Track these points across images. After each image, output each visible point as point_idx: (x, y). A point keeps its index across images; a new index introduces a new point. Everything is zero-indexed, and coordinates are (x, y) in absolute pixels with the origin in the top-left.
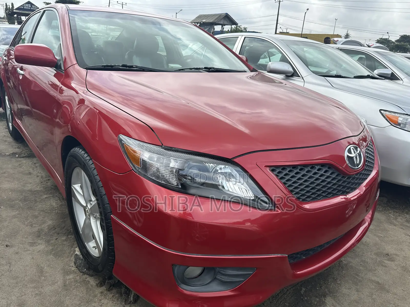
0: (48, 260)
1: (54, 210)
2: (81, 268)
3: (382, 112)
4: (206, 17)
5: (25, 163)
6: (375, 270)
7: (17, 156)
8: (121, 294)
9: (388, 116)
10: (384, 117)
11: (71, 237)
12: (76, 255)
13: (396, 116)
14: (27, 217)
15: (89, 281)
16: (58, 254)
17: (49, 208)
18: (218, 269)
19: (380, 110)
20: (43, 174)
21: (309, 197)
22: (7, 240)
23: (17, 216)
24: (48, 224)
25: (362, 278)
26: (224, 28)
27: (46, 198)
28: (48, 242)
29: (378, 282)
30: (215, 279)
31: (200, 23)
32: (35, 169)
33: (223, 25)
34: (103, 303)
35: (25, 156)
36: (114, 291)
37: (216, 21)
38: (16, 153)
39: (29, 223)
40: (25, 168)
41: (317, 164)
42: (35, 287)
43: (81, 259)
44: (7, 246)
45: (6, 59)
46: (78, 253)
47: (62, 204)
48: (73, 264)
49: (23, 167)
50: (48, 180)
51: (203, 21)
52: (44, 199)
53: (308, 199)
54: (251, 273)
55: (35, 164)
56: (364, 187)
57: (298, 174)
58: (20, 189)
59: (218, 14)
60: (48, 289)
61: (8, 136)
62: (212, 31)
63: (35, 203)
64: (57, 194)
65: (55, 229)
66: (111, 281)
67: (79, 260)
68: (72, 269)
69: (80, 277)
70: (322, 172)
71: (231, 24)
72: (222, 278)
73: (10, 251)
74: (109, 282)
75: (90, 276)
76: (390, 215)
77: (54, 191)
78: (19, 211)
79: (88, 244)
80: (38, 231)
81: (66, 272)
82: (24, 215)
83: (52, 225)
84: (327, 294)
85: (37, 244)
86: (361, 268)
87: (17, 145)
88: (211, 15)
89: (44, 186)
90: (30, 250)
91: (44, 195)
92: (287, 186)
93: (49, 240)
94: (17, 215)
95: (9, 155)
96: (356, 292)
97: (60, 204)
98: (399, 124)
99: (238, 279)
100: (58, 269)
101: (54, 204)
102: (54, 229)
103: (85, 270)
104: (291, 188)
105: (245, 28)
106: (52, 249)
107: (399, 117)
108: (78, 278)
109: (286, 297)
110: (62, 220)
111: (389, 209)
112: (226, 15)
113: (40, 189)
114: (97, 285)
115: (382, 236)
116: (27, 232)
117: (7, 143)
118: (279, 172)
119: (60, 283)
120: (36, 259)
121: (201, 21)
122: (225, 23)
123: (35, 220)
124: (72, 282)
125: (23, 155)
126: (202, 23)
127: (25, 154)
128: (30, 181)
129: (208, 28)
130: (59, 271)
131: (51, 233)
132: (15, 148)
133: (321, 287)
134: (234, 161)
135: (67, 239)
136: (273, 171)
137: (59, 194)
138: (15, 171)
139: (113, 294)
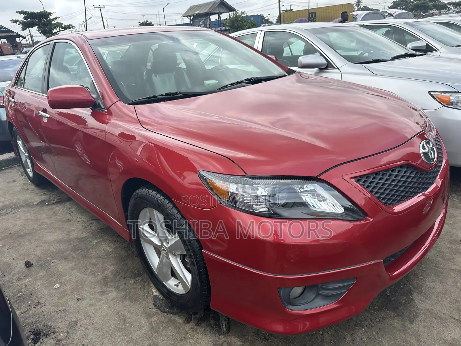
0: (126, 306)
1: (110, 254)
2: (162, 308)
3: (431, 93)
4: (199, 8)
5: (58, 210)
6: (453, 259)
7: (47, 203)
8: (211, 326)
9: (438, 97)
10: (435, 99)
11: (139, 279)
12: (155, 296)
13: (447, 96)
14: (86, 266)
15: (175, 320)
16: (133, 299)
17: (104, 253)
18: (320, 285)
19: (430, 92)
20: (83, 218)
21: (394, 200)
22: (75, 293)
23: (75, 268)
24: (110, 270)
25: (442, 268)
26: (221, 17)
27: (97, 243)
28: (117, 288)
29: (459, 270)
30: (318, 295)
31: (193, 16)
32: (72, 215)
33: (219, 14)
34: (198, 339)
35: (56, 203)
36: (203, 324)
37: (210, 11)
38: (45, 201)
39: (90, 272)
40: (61, 215)
41: (397, 167)
42: (123, 335)
43: (161, 299)
44: (78, 299)
45: (15, 101)
46: (156, 293)
47: (116, 246)
48: (152, 306)
49: (59, 214)
50: (91, 224)
51: (196, 13)
52: (95, 245)
53: (394, 203)
54: (352, 283)
55: (69, 209)
56: (439, 179)
57: (382, 180)
58: (66, 238)
59: (212, 2)
60: (137, 335)
61: (28, 184)
62: (208, 23)
63: (88, 251)
64: (106, 237)
65: (120, 273)
66: (197, 316)
67: (159, 300)
68: (154, 311)
69: (164, 317)
70: (402, 174)
71: (229, 11)
72: (325, 293)
73: (83, 304)
74: (196, 317)
75: (174, 314)
76: (454, 199)
77: (102, 234)
78: (75, 262)
79: (167, 283)
80: (102, 279)
81: (149, 315)
82: (82, 265)
83: (115, 270)
84: (413, 291)
85: (108, 292)
86: (439, 259)
87: (41, 191)
88: (204, 4)
89: (90, 231)
90: (103, 300)
91: (93, 240)
92: (373, 193)
93: (117, 286)
94: (75, 266)
95: (38, 204)
96: (440, 284)
97: (114, 247)
98: (452, 104)
99: (340, 292)
100: (139, 313)
101: (108, 248)
102: (118, 273)
103: (168, 309)
104: (378, 195)
105: (243, 12)
106: (125, 294)
107: (450, 96)
108: (163, 318)
109: (373, 301)
110: (123, 264)
111: (452, 193)
112: (221, 2)
113: (86, 235)
114: (184, 322)
115: (452, 223)
116: (92, 282)
117: (30, 191)
118: (365, 182)
119: (147, 327)
120: (113, 307)
121: (194, 13)
122: (221, 11)
123: (96, 268)
124: (158, 324)
125: (53, 201)
126: (195, 15)
127: (54, 200)
128: (73, 228)
129: (203, 20)
130: (141, 316)
131: (117, 279)
132: (41, 195)
133: (404, 285)
134: (319, 179)
135: (135, 282)
136: (358, 181)
137: (108, 237)
138: (52, 220)
139: (203, 328)
